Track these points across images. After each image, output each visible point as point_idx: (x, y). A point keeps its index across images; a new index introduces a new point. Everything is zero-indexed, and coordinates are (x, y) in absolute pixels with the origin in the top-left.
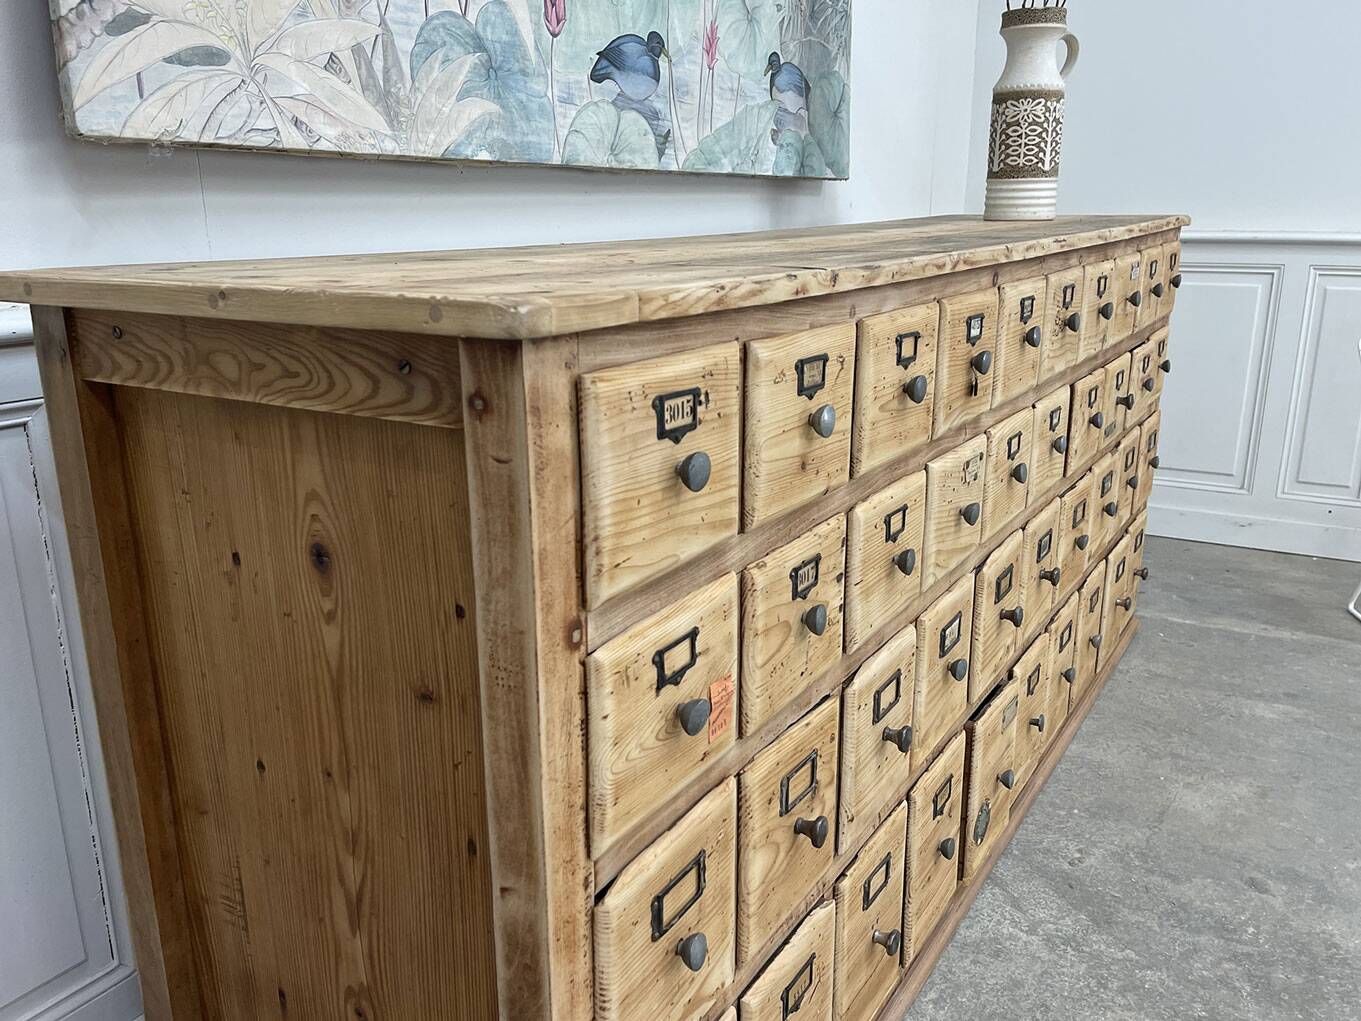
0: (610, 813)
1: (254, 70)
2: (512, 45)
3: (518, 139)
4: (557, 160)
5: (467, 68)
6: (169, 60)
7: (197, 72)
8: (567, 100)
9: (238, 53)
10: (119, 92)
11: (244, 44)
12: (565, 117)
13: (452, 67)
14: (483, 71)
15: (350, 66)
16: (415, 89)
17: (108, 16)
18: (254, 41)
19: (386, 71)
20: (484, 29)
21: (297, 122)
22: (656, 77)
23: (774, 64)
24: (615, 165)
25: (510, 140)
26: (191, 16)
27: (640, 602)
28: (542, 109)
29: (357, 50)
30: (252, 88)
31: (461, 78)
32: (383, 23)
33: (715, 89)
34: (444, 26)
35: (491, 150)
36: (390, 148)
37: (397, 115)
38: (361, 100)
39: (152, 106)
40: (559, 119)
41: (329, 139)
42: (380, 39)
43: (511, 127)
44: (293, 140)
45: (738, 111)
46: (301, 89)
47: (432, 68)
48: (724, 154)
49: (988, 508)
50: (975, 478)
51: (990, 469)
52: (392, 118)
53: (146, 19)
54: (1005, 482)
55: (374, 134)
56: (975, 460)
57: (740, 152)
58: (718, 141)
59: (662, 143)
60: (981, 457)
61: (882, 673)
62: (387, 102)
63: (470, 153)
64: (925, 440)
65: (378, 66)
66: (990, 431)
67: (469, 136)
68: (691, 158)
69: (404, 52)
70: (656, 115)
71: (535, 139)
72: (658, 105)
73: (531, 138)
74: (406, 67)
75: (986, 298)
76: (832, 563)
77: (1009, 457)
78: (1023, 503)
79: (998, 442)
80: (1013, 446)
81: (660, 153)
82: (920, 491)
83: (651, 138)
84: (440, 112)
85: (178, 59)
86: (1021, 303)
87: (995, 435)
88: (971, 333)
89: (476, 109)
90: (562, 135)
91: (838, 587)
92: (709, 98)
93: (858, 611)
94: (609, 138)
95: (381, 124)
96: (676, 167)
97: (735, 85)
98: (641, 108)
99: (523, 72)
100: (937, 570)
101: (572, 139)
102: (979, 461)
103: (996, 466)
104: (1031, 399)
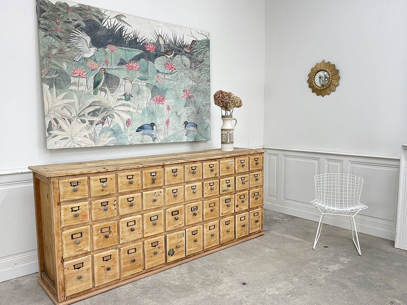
0: (63, 223)
1: (72, 139)
2: (119, 130)
3: (120, 142)
4: (128, 144)
7: (64, 140)
8: (131, 135)
10: (53, 144)
11: (71, 136)
12: (130, 138)
13: (106, 134)
14: (113, 134)
15: (88, 136)
16: (99, 138)
17: (52, 136)
18: (73, 135)
19: (94, 136)
20: (114, 128)
21: (78, 144)
22: (153, 129)
23: (186, 123)
24: (142, 144)
25: (118, 142)
26: (64, 134)
27: (70, 202)
28: (125, 137)
30: (72, 141)
31: (108, 135)
32: (94, 130)
33: (169, 129)
34: (106, 129)
35: (114, 144)
36: (94, 146)
37: (96, 141)
38: (90, 140)
39: (57, 145)
40: (129, 138)
41: (83, 145)
42: (93, 133)
43: (119, 140)
44: (77, 146)
45: (175, 132)
46: (80, 140)
47: (103, 134)
48: (171, 139)
49: (166, 200)
50: (159, 195)
51: (166, 194)
52: (95, 142)
53: (58, 136)
54: (172, 197)
55: (91, 144)
56: (158, 192)
57: (176, 138)
58: (169, 137)
59: (154, 139)
60: (160, 192)
61: (129, 220)
62: (94, 140)
63: (109, 145)
64: (138, 189)
65: (93, 136)
66: (166, 189)
67: (109, 143)
68: (162, 141)
69: (98, 133)
70: (153, 135)
71: (123, 142)
72: (153, 134)
73: (122, 142)
74: (98, 135)
75: (158, 170)
76: (112, 203)
77: (173, 193)
78: (182, 200)
79: (168, 190)
80: (174, 191)
81: (154, 141)
82: (138, 196)
83: (151, 139)
84: (104, 140)
85: (61, 139)
86: (172, 170)
87: (167, 189)
88: (152, 175)
89: (111, 139)
90: (129, 140)
91: (114, 206)
92: (167, 131)
93: (120, 210)
94: (140, 140)
95: (93, 143)
96: (158, 143)
97: (174, 128)
98: (149, 135)
99: (121, 133)
100: (147, 208)
101: (132, 141)
102: (160, 193)
103: (168, 194)
104: (184, 184)
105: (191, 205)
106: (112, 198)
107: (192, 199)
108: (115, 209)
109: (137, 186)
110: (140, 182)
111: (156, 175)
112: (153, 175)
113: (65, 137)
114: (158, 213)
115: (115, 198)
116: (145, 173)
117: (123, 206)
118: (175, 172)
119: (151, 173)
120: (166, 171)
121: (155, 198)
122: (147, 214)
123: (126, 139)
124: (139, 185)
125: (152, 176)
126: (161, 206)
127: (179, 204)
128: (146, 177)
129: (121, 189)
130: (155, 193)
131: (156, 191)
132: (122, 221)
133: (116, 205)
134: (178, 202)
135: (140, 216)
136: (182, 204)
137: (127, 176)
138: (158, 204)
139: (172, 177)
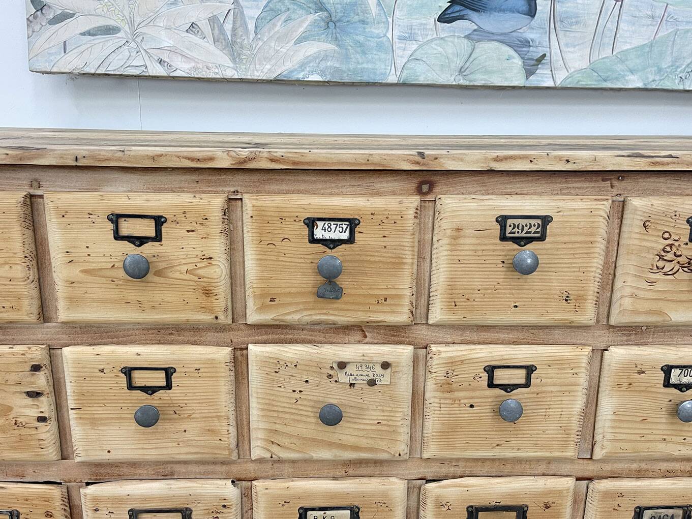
1: (135, 35)
3: (351, 67)
4: (392, 79)
5: (307, 23)
6: (83, 34)
7: (100, 39)
8: (409, 37)
9: (127, 28)
10: (53, 50)
11: (132, 22)
12: (403, 52)
13: (291, 24)
14: (323, 24)
15: (206, 29)
16: (256, 38)
17: (51, 16)
18: (138, 20)
19: (234, 30)
21: (161, 62)
22: (530, 13)
24: (463, 83)
25: (344, 67)
26: (99, 12)
28: (380, 47)
29: (213, 20)
30: (133, 45)
31: (302, 29)
32: (236, 2)
33: (624, 17)
35: (322, 73)
36: (230, 73)
37: (239, 55)
38: (212, 48)
39: (70, 56)
40: (398, 52)
41: (183, 68)
42: (231, 13)
43: (347, 57)
44: (160, 71)
45: (660, 34)
46: (167, 43)
47: (274, 25)
48: (632, 72)
49: (432, 425)
50: (372, 383)
51: (430, 385)
52: (235, 57)
53: (72, 15)
54: (484, 410)
55: (219, 66)
56: (366, 363)
57: (660, 70)
58: (622, 61)
59: (533, 65)
60: (385, 365)
61: (145, 499)
62: (232, 48)
63: (300, 76)
64: (207, 318)
65: (228, 27)
66: (434, 348)
67: (302, 66)
68: (578, 76)
69: (251, 18)
70: (527, 43)
71: (370, 66)
72: (530, 35)
73: (365, 65)
74: (251, 26)
75: (378, 203)
76: (13, 378)
77: (491, 385)
78: (564, 447)
79: (452, 363)
80: (501, 377)
81: (529, 73)
82: (211, 362)
83: (518, 61)
84: (277, 51)
85: (89, 33)
86: (502, 220)
87: (442, 353)
88: (319, 233)
89: (312, 48)
90: (400, 62)
91: (29, 401)
92: (612, 26)
93: (77, 432)
94: (459, 62)
95: (226, 61)
96: (550, 83)
97: (659, 12)
98: (505, 39)
99: (363, 22)
100: (275, 449)
101: (412, 65)
102: (379, 370)
103: (447, 387)
104: (602, 338)
105: (635, 493)
106: (18, 349)
107: (657, 455)
108: (42, 419)
109: (195, 298)
110: (219, 271)
111: (351, 240)
112: (327, 235)
113: (102, 22)
114: (363, 495)
115: (37, 353)
116: (261, 216)
117: (98, 411)
118: (530, 240)
119: (311, 223)
120: (445, 225)
121: (336, 396)
122: (277, 486)
123: (383, 56)
124: (207, 293)
125: (320, 247)
126: (384, 456)
127: (542, 468)
128: (266, 243)
129: (73, 301)
130: (342, 365)
131: (349, 351)
132: (95, 499)
133: (43, 399)
134: (532, 454)
135: (228, 490)
136: (566, 468)
137: (115, 219)
138: (364, 442)
139: (499, 274)
